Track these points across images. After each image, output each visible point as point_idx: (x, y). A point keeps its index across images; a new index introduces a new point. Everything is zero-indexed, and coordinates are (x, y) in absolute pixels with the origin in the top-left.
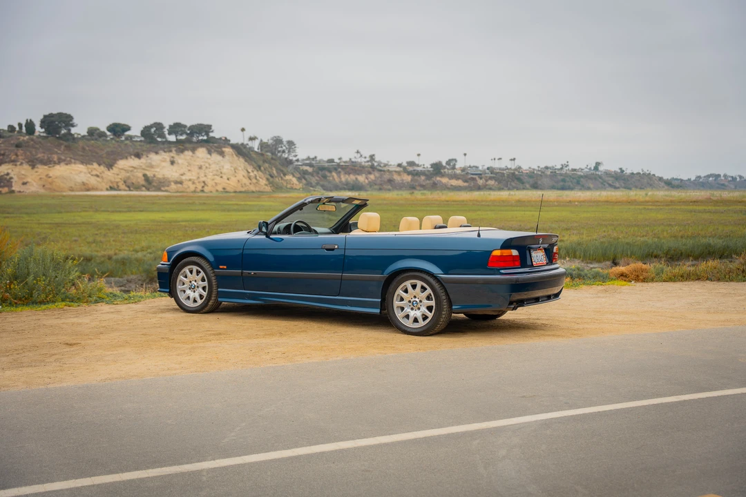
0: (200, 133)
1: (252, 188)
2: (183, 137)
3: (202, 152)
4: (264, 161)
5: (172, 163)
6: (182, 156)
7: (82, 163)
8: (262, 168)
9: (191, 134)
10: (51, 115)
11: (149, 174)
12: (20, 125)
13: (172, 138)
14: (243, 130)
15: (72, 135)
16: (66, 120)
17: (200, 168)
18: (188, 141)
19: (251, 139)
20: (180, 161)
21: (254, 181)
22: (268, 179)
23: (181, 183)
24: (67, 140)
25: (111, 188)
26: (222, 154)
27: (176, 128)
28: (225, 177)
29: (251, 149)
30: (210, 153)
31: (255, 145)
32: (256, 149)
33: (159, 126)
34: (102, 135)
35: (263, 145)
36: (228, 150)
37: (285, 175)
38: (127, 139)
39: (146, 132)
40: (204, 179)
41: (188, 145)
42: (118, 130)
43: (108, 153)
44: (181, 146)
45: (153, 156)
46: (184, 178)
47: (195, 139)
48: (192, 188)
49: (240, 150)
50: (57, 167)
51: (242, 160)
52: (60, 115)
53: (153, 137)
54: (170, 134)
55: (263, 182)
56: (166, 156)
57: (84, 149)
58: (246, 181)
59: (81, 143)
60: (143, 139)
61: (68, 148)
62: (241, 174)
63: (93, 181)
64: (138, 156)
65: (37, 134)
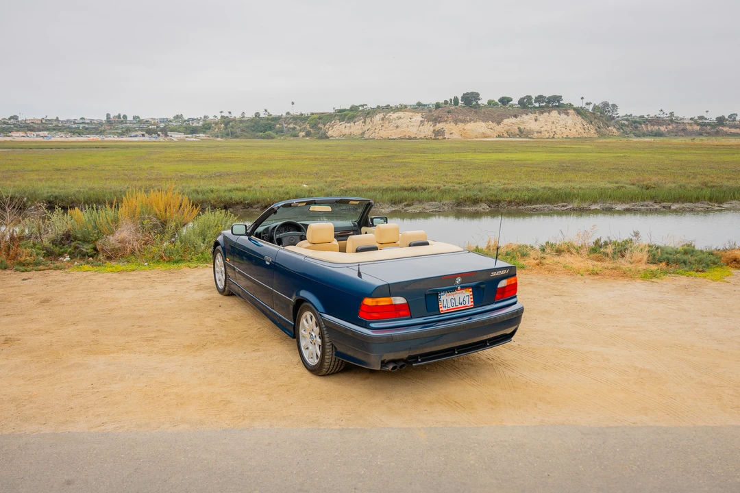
0: (554, 102)
1: (585, 135)
2: (544, 104)
3: (554, 113)
4: (595, 118)
5: (536, 120)
6: (542, 116)
7: (483, 121)
8: (593, 123)
9: (549, 102)
10: (467, 94)
11: (522, 127)
12: (451, 100)
13: (537, 105)
14: (582, 98)
15: (479, 105)
16: (475, 96)
17: (553, 123)
18: (547, 106)
19: (587, 104)
20: (541, 119)
21: (587, 131)
22: (596, 130)
23: (540, 132)
24: (476, 108)
25: (499, 136)
26: (567, 114)
27: (540, 99)
28: (568, 129)
29: (587, 110)
30: (559, 113)
31: (590, 108)
32: (590, 111)
33: (529, 98)
34: (496, 104)
35: (595, 108)
36: (571, 111)
37: (608, 127)
38: (510, 106)
39: (521, 102)
40: (555, 130)
41: (546, 109)
42: (505, 101)
43: (498, 116)
44: (542, 110)
45: (524, 116)
46: (542, 129)
47: (551, 105)
48: (547, 136)
49: (579, 111)
50: (469, 124)
51: (580, 117)
52: (472, 93)
53: (525, 104)
54: (535, 102)
55: (593, 131)
56: (532, 116)
57: (484, 113)
58: (582, 131)
59: (483, 110)
60: (519, 106)
61: (476, 112)
62: (579, 126)
63: (489, 132)
64: (516, 116)
65: (460, 105)
